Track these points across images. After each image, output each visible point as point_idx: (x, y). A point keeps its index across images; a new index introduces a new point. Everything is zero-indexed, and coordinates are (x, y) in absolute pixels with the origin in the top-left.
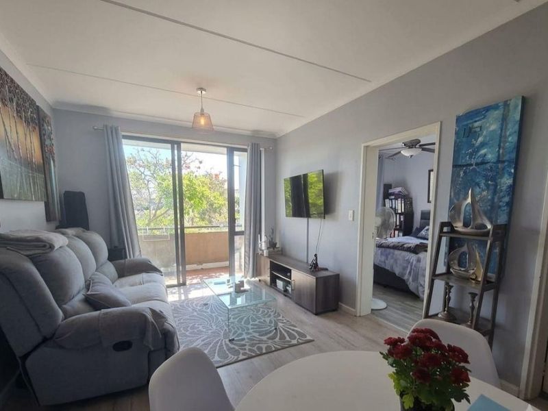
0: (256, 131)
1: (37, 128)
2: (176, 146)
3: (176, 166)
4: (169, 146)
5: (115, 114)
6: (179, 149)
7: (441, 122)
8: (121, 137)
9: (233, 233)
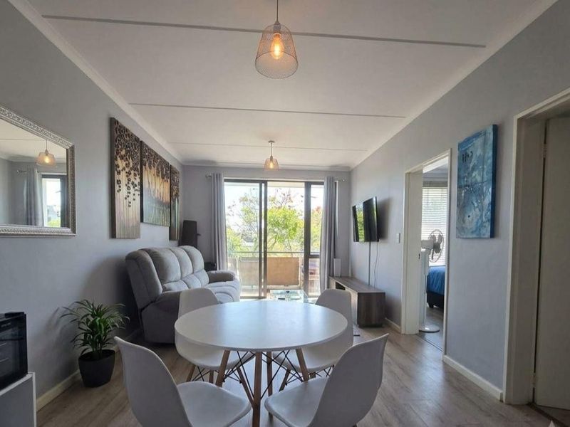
0: (332, 166)
1: (169, 180)
2: (263, 185)
3: (263, 200)
4: (258, 184)
5: (221, 165)
6: (266, 186)
7: (451, 149)
8: (223, 181)
9: (308, 255)
